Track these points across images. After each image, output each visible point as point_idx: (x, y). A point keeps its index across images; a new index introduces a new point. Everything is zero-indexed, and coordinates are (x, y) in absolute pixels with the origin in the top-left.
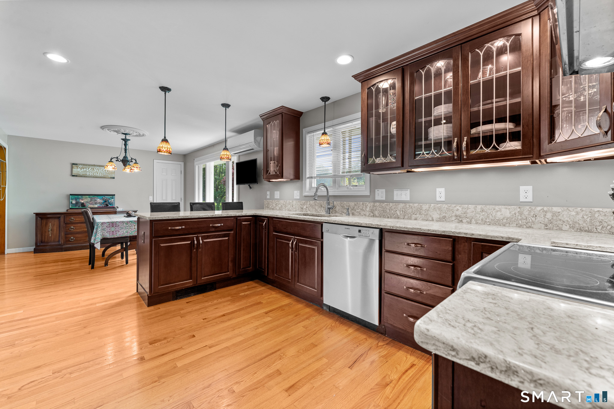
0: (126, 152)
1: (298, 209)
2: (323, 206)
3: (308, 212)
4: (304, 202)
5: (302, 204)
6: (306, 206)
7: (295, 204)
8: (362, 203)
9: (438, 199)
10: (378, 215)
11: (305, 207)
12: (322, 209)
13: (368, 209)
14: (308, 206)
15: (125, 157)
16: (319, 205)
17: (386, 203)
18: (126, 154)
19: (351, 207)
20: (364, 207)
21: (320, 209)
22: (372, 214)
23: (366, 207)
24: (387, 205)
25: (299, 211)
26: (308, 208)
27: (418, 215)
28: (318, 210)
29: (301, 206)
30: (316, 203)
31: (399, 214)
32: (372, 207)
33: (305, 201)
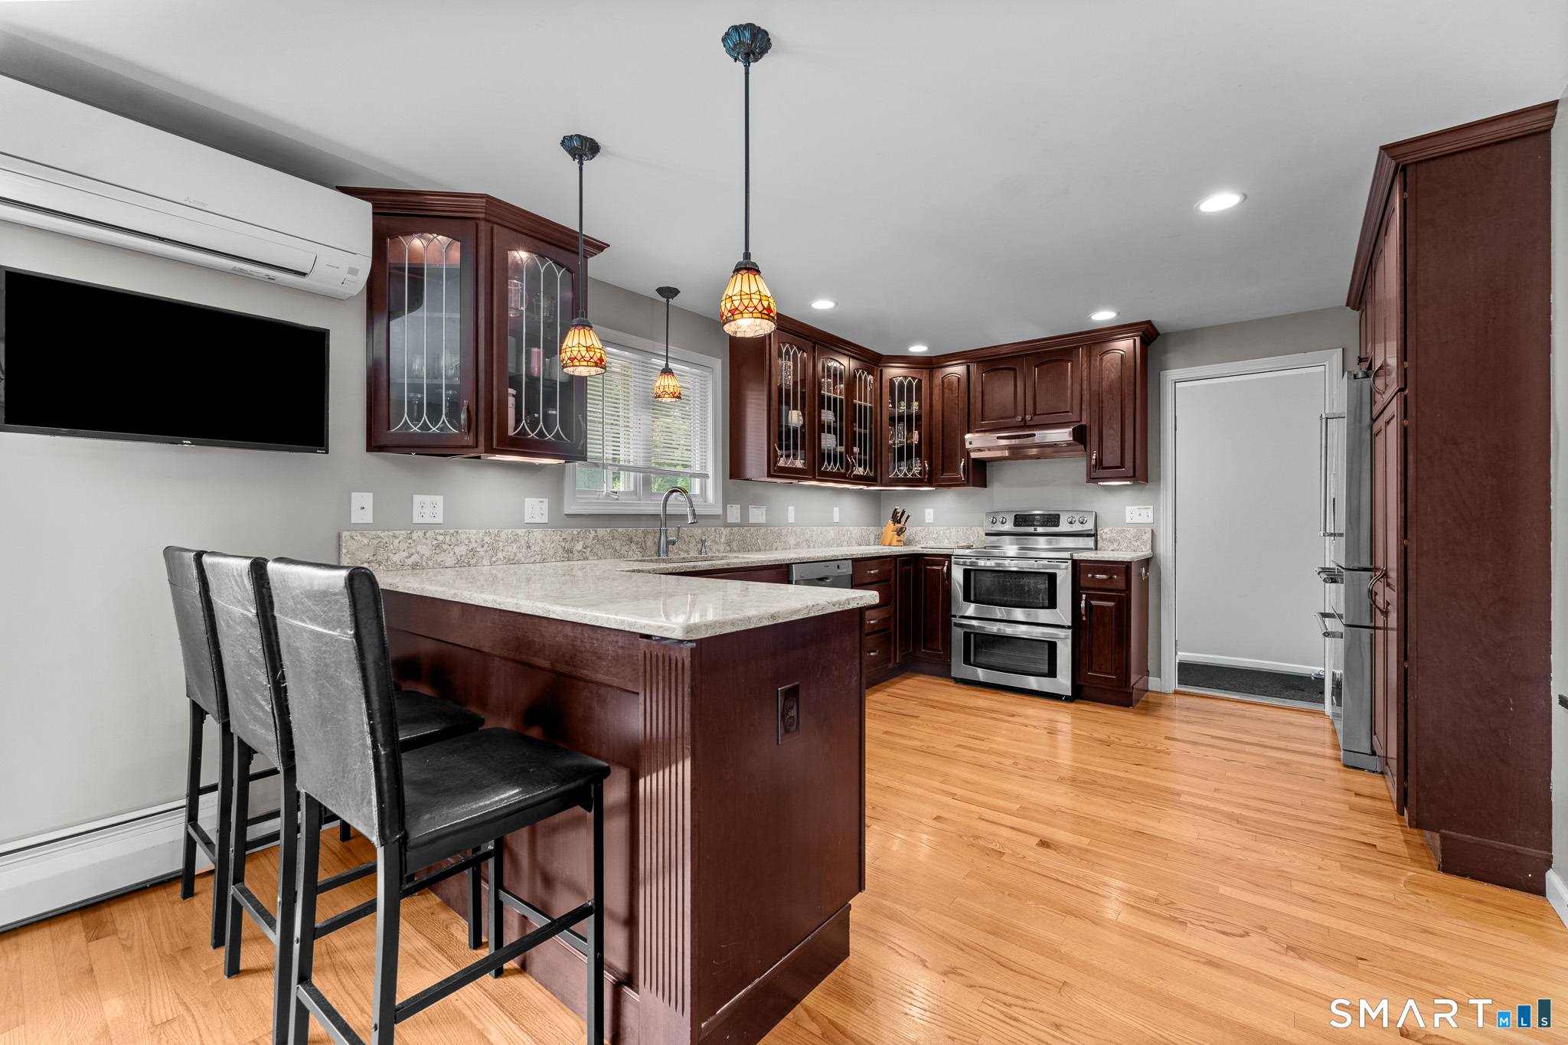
1: (554, 555)
2: (635, 539)
3: (590, 558)
4: (575, 532)
5: (569, 538)
6: (581, 543)
7: (539, 541)
8: (713, 529)
9: (790, 522)
10: (736, 549)
11: (579, 546)
12: (634, 547)
13: (723, 540)
14: (589, 542)
16: (625, 539)
17: (746, 528)
19: (696, 537)
20: (718, 536)
21: (627, 547)
22: (728, 548)
23: (720, 537)
24: (747, 530)
25: (558, 559)
26: (589, 549)
27: (778, 543)
28: (623, 552)
29: (563, 544)
30: (616, 534)
31: (760, 544)
32: (728, 535)
33: (579, 530)
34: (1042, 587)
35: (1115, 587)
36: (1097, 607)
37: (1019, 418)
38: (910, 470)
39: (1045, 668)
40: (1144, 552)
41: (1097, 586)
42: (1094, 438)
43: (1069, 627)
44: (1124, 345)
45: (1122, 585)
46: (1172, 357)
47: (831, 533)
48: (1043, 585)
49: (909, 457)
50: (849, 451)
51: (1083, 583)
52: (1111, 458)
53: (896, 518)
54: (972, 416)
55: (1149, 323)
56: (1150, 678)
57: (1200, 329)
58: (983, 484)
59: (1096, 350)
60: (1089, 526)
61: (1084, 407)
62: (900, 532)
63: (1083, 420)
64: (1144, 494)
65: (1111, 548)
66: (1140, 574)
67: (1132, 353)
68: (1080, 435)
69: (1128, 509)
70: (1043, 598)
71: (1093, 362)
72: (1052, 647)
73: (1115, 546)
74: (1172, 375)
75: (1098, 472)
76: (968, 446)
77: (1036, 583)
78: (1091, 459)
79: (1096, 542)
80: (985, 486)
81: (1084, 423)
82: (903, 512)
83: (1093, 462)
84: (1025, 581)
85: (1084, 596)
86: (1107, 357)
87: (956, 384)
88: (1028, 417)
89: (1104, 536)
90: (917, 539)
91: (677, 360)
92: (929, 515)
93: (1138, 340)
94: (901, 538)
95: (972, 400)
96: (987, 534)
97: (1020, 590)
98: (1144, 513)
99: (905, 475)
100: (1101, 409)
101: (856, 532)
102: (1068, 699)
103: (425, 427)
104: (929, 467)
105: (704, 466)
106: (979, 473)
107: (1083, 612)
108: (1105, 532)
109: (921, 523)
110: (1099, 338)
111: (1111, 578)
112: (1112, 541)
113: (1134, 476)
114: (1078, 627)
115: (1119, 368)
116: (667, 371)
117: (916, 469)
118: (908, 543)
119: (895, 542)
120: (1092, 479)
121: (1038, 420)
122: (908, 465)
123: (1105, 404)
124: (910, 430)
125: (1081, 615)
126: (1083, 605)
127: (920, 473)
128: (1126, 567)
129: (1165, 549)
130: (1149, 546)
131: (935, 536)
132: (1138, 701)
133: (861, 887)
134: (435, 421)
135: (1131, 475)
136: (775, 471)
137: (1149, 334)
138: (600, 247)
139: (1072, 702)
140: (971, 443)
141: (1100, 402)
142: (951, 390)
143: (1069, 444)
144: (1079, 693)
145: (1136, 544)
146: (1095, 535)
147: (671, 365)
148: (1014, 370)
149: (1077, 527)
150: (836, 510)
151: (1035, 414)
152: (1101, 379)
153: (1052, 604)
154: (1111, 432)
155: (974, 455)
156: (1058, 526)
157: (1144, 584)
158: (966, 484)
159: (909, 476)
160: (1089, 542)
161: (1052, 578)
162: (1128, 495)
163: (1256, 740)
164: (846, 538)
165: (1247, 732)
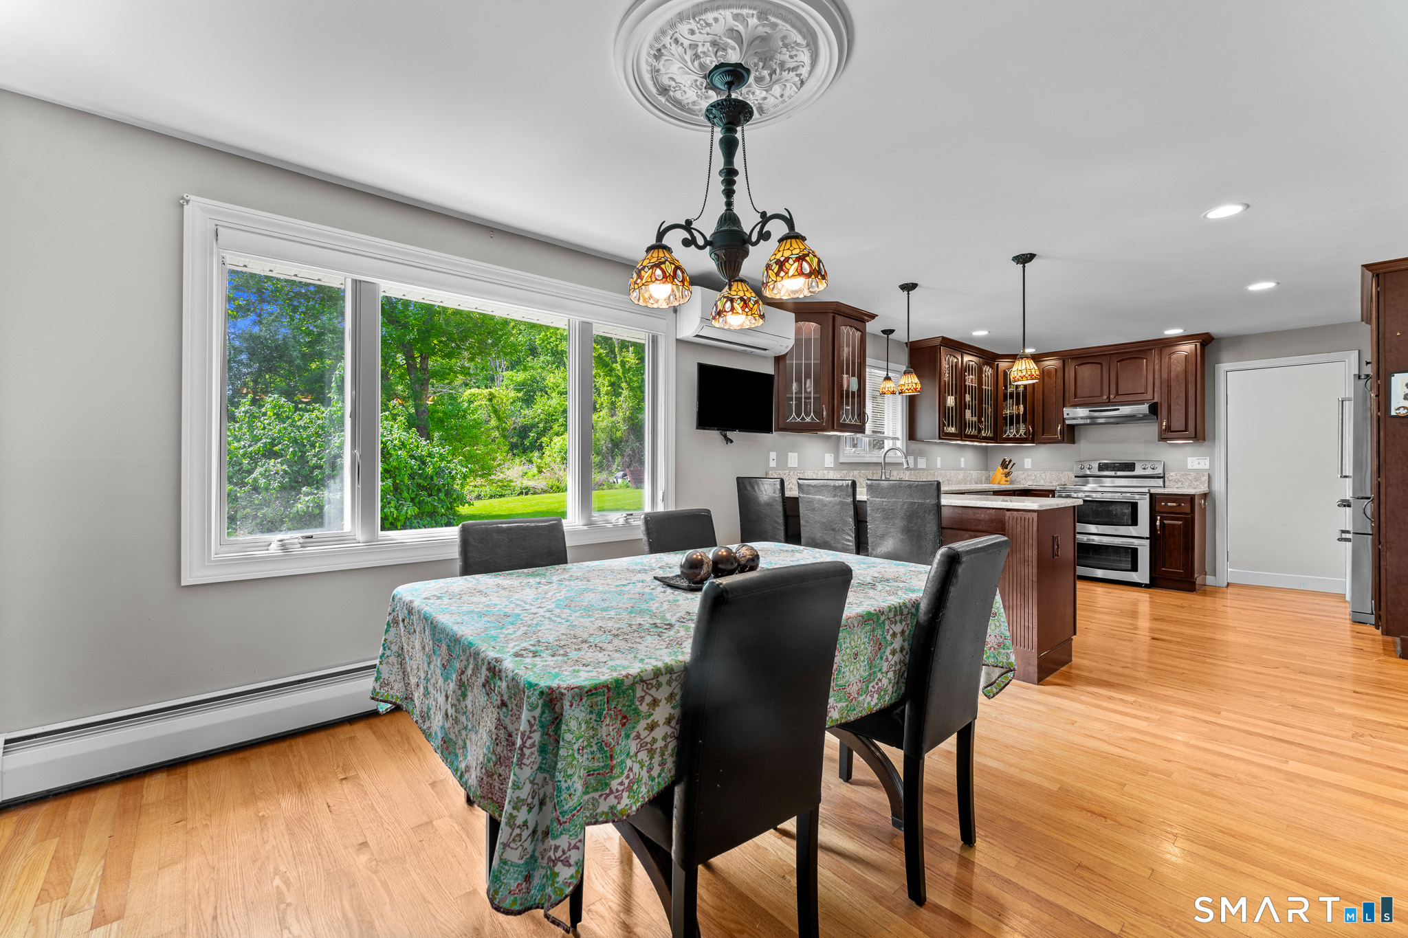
0: (729, 193)
9: (938, 467)
15: (729, 218)
17: (917, 471)
18: (729, 204)
24: (918, 473)
30: (861, 474)
33: (846, 471)
34: (1126, 511)
35: (1182, 511)
36: (1167, 524)
37: (1105, 397)
38: (1017, 432)
39: (1129, 566)
40: (1203, 488)
41: (1169, 511)
42: (1164, 411)
43: (1147, 538)
44: (1186, 348)
45: (1188, 510)
46: (1225, 355)
47: (961, 475)
48: (1128, 511)
49: (1018, 422)
50: (980, 421)
51: (1157, 509)
52: (1178, 423)
53: (1004, 465)
54: (1067, 395)
55: (1207, 334)
56: (1207, 577)
57: (1247, 335)
58: (1073, 441)
59: (1166, 351)
60: (1159, 471)
61: (1156, 389)
62: (1007, 475)
63: (1156, 397)
64: (1203, 448)
65: (1176, 486)
66: (1200, 504)
67: (1194, 354)
68: (1154, 409)
69: (1189, 459)
70: (1128, 519)
71: (1163, 359)
72: (1134, 552)
73: (1179, 485)
74: (1223, 367)
75: (1166, 435)
76: (1065, 416)
77: (1122, 510)
78: (1162, 425)
79: (1164, 482)
80: (1074, 443)
81: (1155, 401)
82: (1010, 461)
83: (1164, 428)
84: (1112, 508)
85: (1159, 518)
86: (1174, 357)
87: (1054, 373)
88: (1112, 397)
89: (1171, 478)
90: (1018, 479)
91: (894, 371)
92: (1028, 463)
93: (1198, 344)
94: (1008, 479)
95: (1067, 384)
96: (1076, 477)
97: (1110, 514)
98: (1202, 462)
99: (1015, 435)
100: (1169, 392)
101: (975, 474)
102: (1146, 586)
103: (803, 419)
104: (1033, 429)
105: (894, 432)
106: (1070, 434)
107: (1158, 528)
108: (1171, 475)
109: (1022, 469)
110: (1167, 344)
111: (1180, 505)
112: (1176, 481)
113: (1196, 437)
114: (1154, 537)
115: (1184, 363)
116: (888, 378)
117: (1022, 431)
118: (1012, 482)
119: (1003, 482)
120: (1162, 438)
121: (1119, 399)
122: (1017, 428)
123: (1173, 388)
124: (1018, 404)
125: (1156, 530)
126: (1158, 523)
127: (1025, 434)
128: (1191, 498)
129: (1218, 487)
130: (1206, 485)
131: (1033, 478)
132: (1199, 590)
133: (1075, 634)
134: (807, 414)
135: (1193, 436)
136: (943, 435)
137: (1206, 341)
138: (873, 316)
139: (1150, 588)
140: (1068, 414)
141: (1169, 387)
142: (1050, 377)
143: (1145, 415)
144: (1156, 582)
145: (1195, 484)
146: (1163, 477)
147: (890, 374)
148: (1101, 364)
149: (1149, 472)
150: (962, 459)
151: (1117, 394)
152: (1170, 372)
153: (1134, 522)
154: (1177, 407)
155: (1068, 422)
156: (1134, 470)
157: (1204, 510)
158: (1062, 441)
159: (1018, 436)
160: (1160, 482)
161: (1134, 506)
162: (1188, 450)
163: (1290, 609)
164: (969, 479)
165: (1283, 606)
